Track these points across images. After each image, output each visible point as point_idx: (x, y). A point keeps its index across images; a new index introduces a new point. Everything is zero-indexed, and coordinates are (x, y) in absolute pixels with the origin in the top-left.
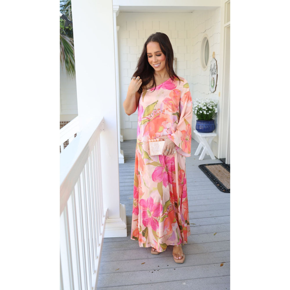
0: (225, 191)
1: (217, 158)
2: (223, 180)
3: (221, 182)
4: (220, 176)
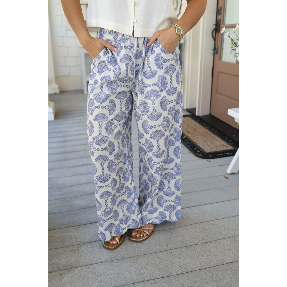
0: (204, 156)
2: (197, 139)
3: (195, 141)
4: (191, 133)
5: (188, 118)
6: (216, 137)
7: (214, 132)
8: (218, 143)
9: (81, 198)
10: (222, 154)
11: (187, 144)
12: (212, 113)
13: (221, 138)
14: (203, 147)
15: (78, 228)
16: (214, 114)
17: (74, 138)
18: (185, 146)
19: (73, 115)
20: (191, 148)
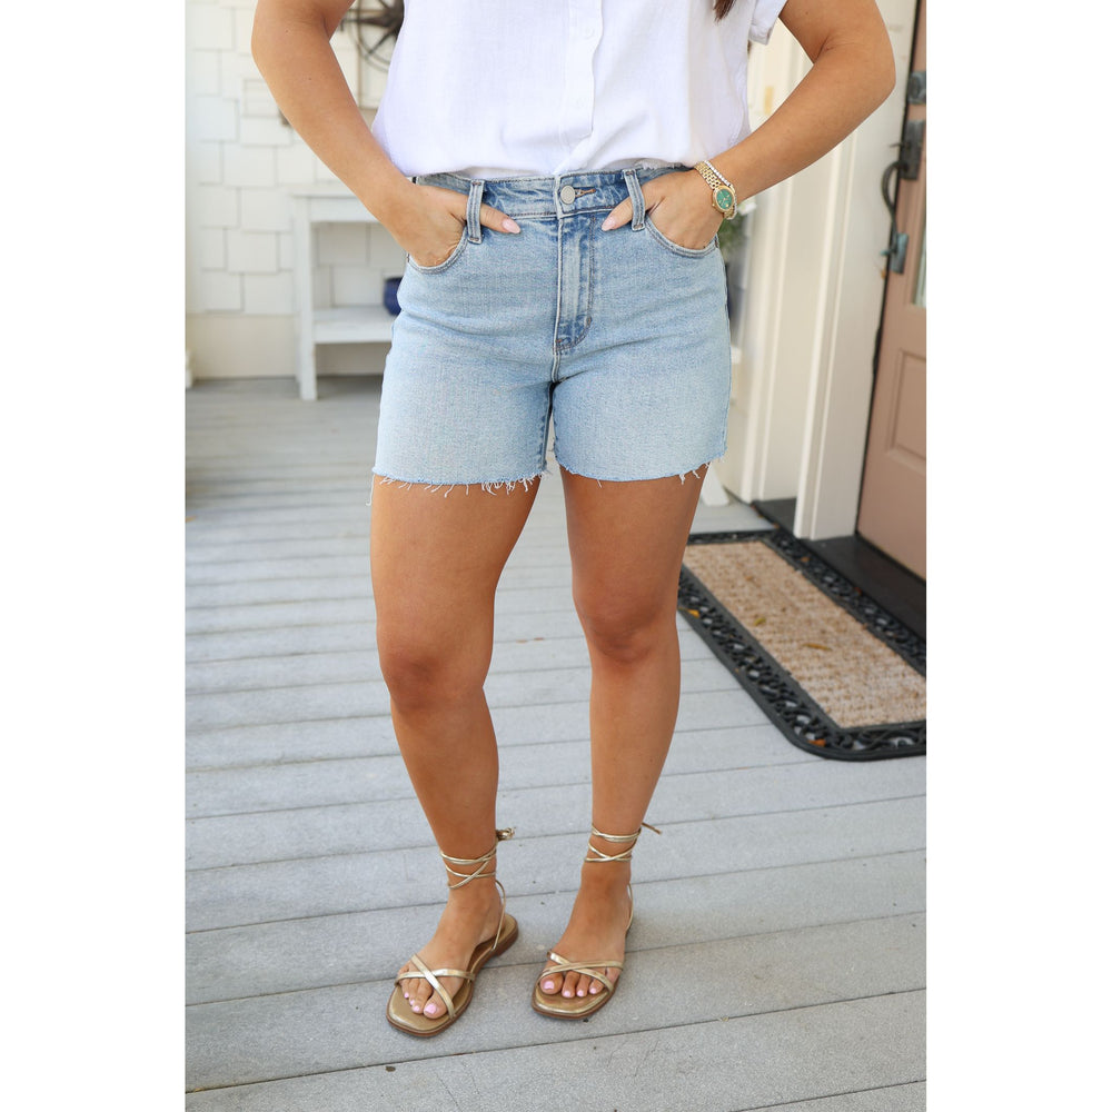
0: (828, 746)
1: (734, 498)
2: (798, 658)
3: (787, 666)
4: (772, 624)
5: (759, 547)
6: (883, 650)
7: (871, 624)
8: (893, 682)
9: (265, 934)
10: (909, 741)
11: (753, 679)
12: (866, 532)
13: (904, 658)
14: (827, 699)
15: (242, 1096)
16: (874, 534)
17: (242, 617)
18: (745, 687)
19: (248, 502)
20: (772, 699)
